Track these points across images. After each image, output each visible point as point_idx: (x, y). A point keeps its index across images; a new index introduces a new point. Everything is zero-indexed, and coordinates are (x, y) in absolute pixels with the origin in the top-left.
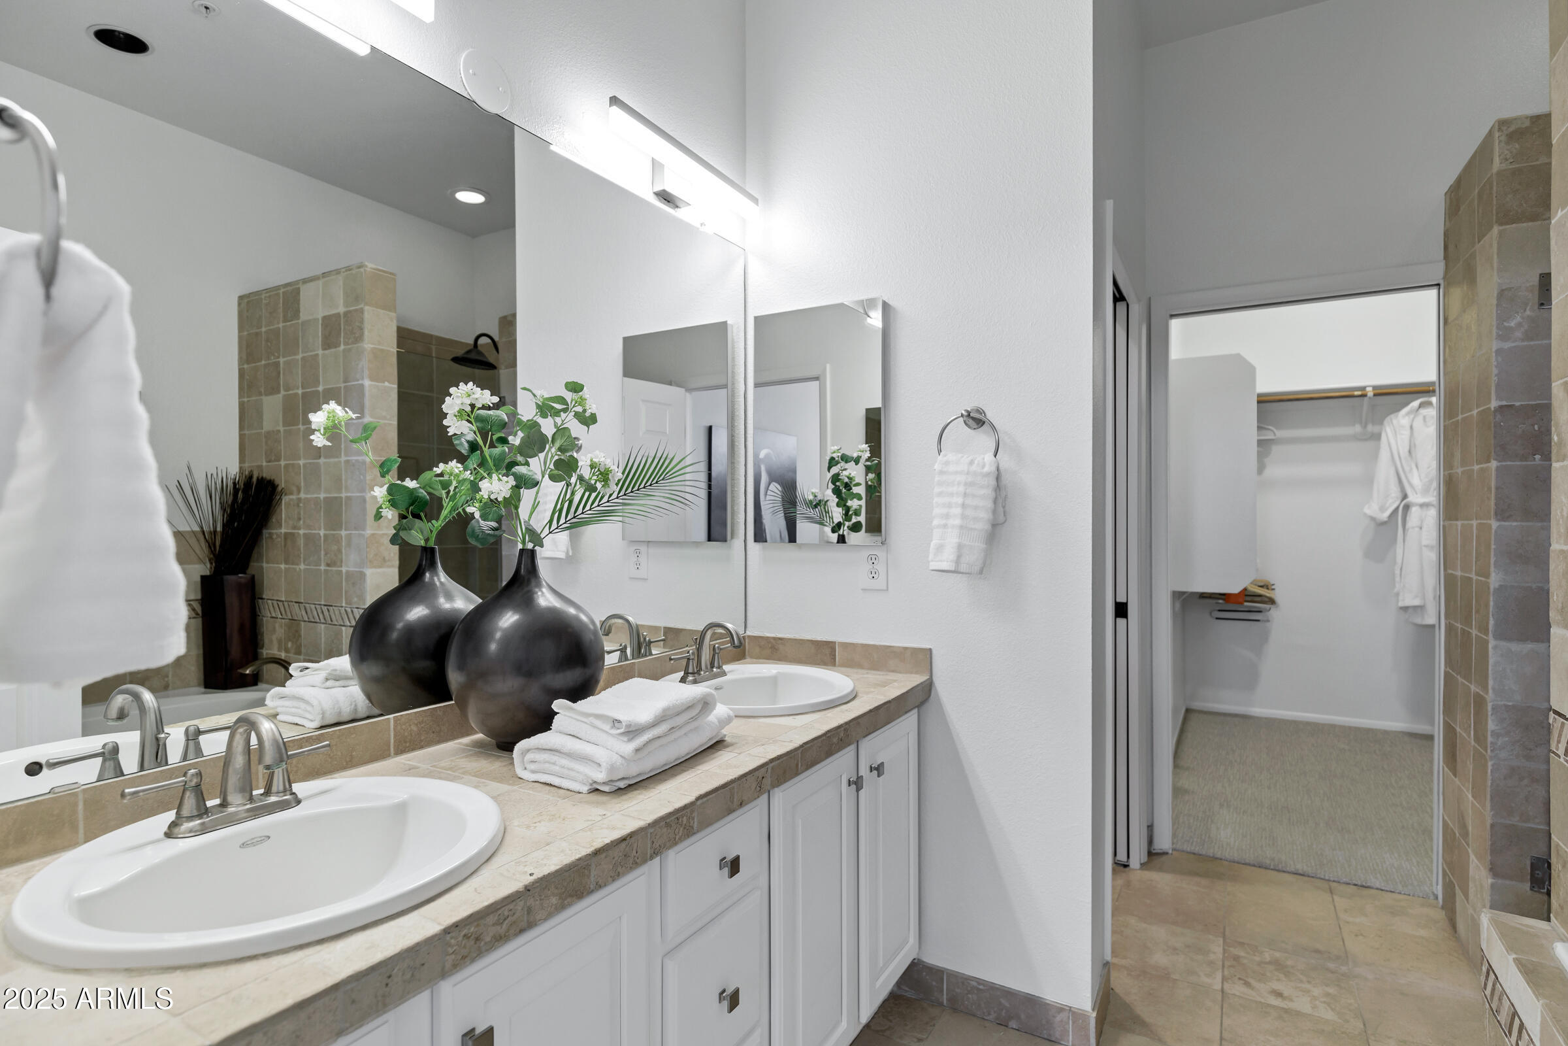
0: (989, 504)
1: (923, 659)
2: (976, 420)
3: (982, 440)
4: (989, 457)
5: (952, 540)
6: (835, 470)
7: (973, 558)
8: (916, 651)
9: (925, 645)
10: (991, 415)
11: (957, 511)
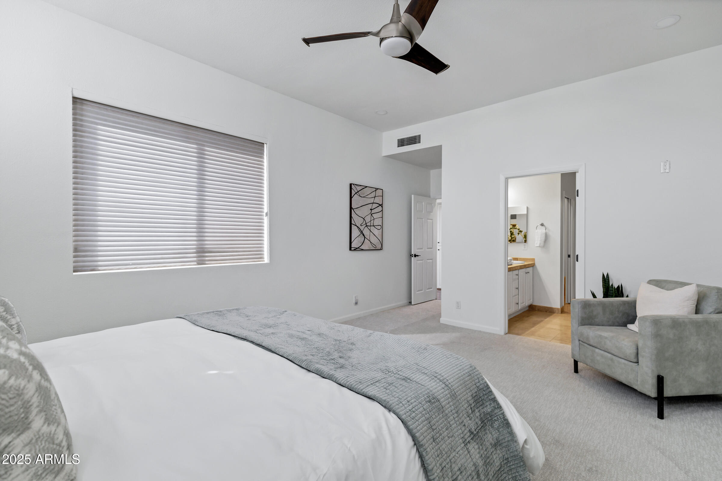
0: (545, 237)
1: (533, 260)
2: (542, 225)
3: (543, 228)
4: (544, 230)
5: (539, 242)
6: (511, 230)
7: (542, 244)
8: (532, 259)
9: (534, 258)
10: (545, 224)
11: (540, 238)
